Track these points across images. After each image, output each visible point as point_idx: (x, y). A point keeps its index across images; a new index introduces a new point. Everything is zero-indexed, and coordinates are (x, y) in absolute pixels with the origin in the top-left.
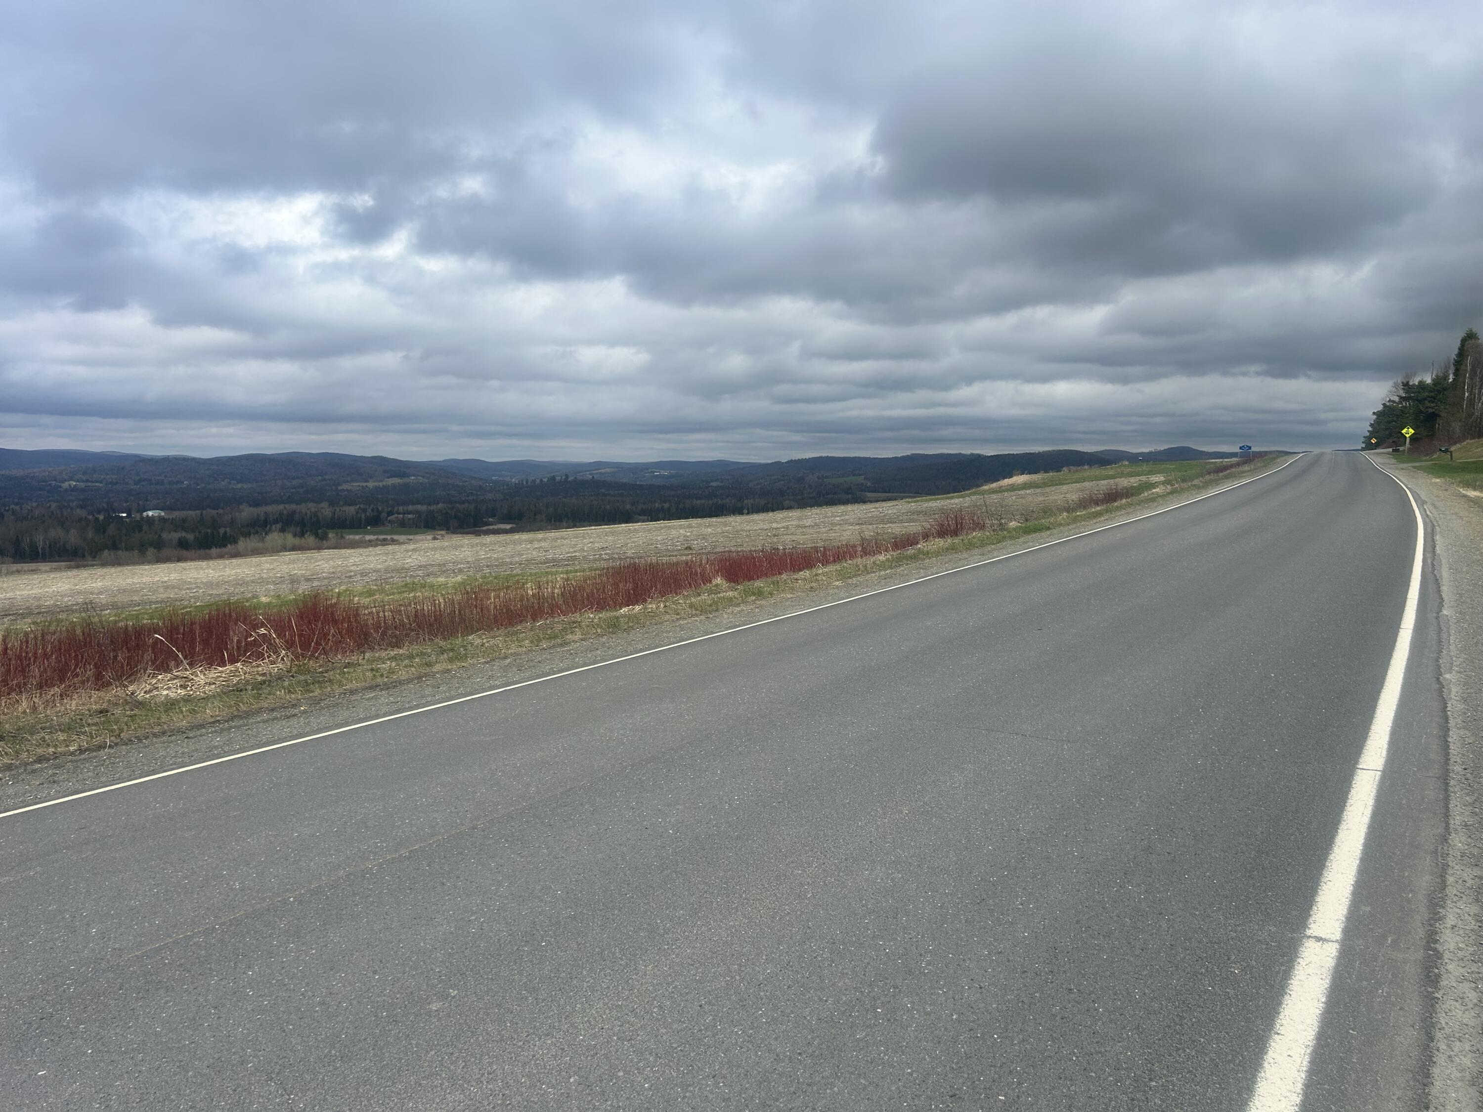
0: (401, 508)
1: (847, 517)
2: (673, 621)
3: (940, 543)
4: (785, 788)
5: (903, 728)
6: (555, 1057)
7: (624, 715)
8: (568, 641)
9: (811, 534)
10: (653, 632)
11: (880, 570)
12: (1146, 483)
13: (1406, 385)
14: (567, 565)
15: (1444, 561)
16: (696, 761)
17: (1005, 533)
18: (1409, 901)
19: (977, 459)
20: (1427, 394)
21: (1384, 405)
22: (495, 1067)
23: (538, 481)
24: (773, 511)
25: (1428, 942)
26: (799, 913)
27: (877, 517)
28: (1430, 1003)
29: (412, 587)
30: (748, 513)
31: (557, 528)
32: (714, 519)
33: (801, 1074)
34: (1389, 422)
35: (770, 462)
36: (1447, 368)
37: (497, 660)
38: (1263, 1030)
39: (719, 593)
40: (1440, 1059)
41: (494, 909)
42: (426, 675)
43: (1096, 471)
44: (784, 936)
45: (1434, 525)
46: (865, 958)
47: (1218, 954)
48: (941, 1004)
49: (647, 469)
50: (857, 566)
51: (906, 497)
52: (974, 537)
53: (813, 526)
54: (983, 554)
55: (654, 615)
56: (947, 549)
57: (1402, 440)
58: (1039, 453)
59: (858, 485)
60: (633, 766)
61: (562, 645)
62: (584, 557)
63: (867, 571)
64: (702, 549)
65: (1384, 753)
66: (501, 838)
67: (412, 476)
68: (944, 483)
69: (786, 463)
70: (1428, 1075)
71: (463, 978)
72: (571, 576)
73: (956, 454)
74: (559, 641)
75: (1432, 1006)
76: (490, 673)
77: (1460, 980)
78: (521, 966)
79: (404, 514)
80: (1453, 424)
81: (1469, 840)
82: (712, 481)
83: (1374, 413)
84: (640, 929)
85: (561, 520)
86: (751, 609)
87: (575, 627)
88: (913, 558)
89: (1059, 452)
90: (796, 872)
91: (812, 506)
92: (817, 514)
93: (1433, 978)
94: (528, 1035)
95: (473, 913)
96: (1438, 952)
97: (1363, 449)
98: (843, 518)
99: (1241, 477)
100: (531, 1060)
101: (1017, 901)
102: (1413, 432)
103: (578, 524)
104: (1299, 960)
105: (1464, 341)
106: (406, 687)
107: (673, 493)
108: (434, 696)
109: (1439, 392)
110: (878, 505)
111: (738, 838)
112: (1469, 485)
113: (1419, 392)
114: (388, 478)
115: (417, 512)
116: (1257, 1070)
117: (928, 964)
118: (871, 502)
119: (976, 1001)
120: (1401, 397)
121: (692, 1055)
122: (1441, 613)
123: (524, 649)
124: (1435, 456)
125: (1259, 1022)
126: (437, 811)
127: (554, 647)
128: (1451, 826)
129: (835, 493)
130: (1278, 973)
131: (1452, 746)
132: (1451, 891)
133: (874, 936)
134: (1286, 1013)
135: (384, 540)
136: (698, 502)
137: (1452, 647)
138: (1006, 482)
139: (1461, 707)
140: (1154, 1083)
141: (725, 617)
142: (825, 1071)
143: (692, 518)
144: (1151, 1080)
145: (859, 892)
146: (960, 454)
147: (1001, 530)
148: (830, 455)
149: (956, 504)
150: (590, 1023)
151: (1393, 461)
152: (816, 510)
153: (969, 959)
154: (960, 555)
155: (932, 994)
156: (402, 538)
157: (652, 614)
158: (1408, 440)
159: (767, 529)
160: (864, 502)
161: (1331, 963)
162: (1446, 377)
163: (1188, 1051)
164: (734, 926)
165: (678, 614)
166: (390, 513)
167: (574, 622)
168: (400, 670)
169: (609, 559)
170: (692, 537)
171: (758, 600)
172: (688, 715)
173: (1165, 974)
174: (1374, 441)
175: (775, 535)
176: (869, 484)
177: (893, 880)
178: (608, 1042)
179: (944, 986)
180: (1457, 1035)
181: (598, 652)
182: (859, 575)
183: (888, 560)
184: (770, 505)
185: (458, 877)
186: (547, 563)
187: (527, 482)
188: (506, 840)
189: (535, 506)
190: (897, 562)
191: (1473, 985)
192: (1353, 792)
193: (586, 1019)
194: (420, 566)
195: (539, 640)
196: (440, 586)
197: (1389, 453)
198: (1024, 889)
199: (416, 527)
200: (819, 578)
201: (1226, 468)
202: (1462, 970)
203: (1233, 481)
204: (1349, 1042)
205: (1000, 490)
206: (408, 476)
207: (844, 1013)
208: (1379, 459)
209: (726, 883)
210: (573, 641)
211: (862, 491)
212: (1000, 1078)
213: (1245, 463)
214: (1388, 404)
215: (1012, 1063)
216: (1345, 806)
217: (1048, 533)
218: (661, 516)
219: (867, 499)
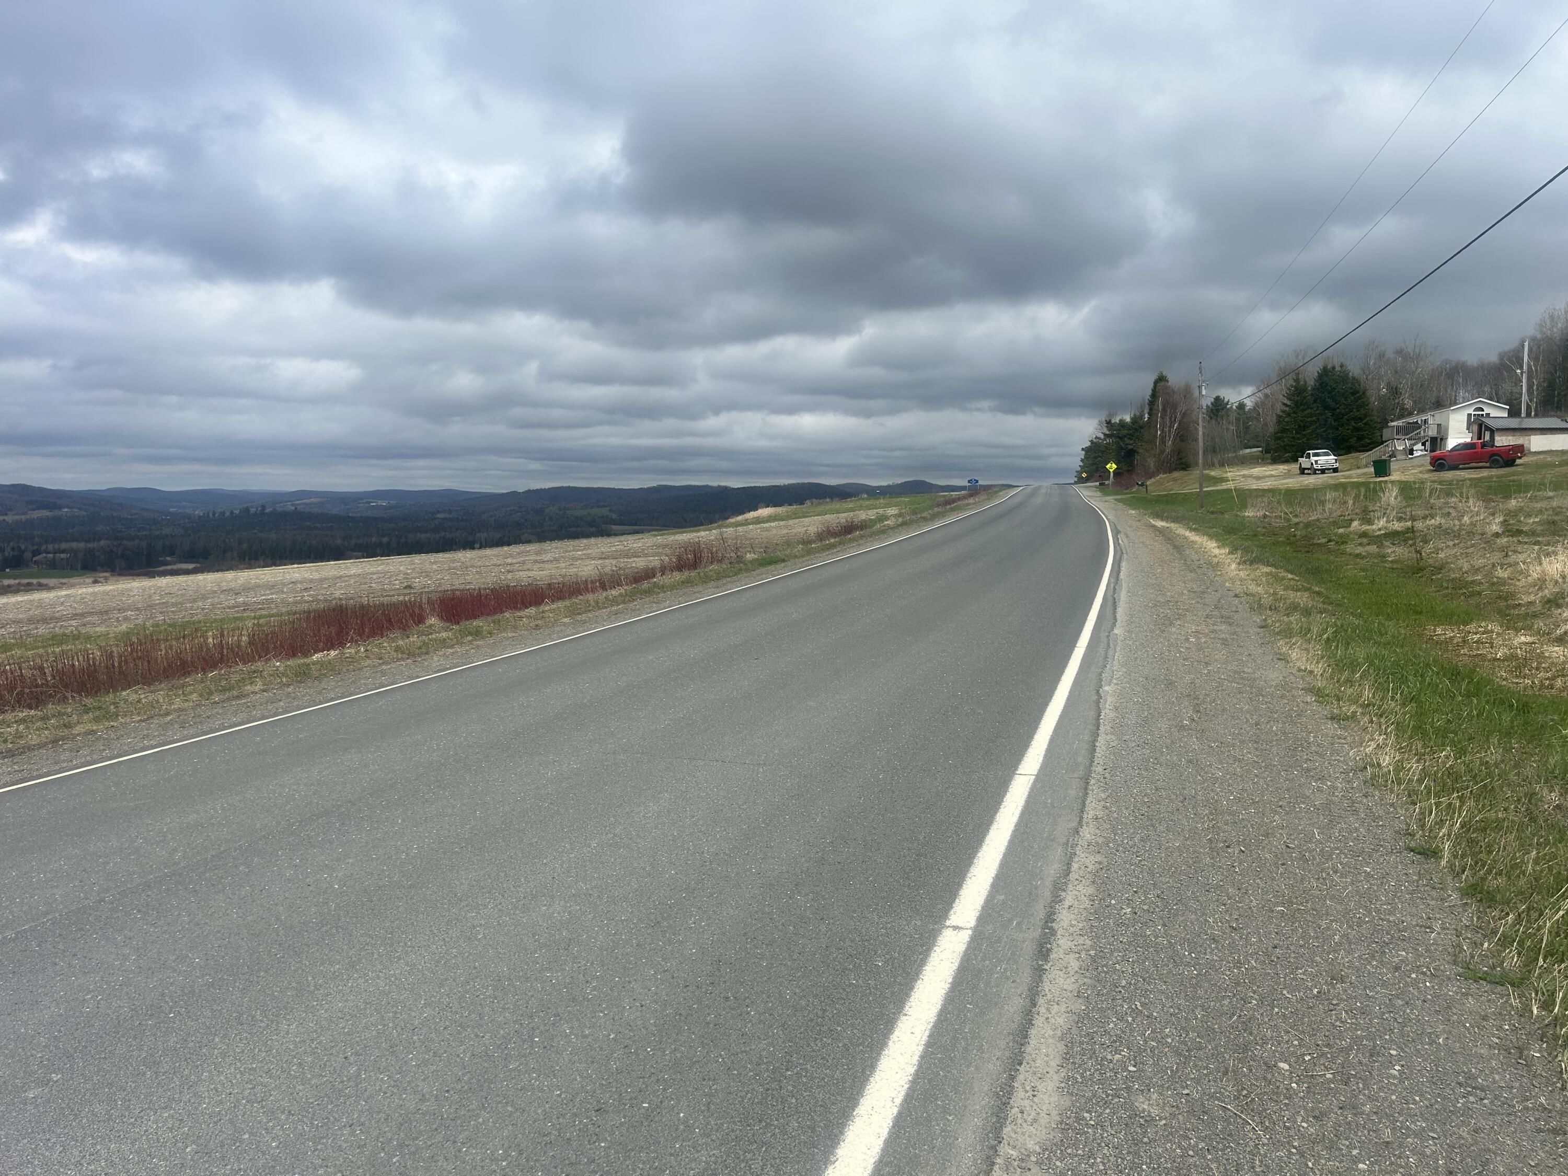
0: (50, 547)
1: (589, 551)
2: (374, 666)
3: (677, 576)
4: (471, 833)
5: (606, 763)
6: (171, 1129)
7: (299, 769)
8: (246, 692)
9: (549, 570)
10: (349, 678)
11: (612, 606)
12: (883, 516)
13: (1108, 423)
14: (261, 609)
15: (1124, 585)
16: (375, 812)
17: (742, 565)
18: (1036, 888)
19: (724, 492)
20: (1126, 431)
21: (1092, 441)
22: (99, 1147)
23: (228, 514)
24: (509, 545)
25: (1046, 922)
26: (466, 955)
27: (621, 551)
28: (1039, 973)
29: (60, 639)
30: (480, 548)
31: (250, 567)
32: (440, 555)
33: (446, 1111)
34: (1096, 458)
35: (505, 491)
36: (1142, 408)
37: (156, 718)
38: (894, 1013)
39: (431, 634)
40: (1039, 1021)
41: (116, 985)
42: (63, 738)
43: (837, 505)
44: (446, 979)
45: (1122, 553)
46: (529, 991)
47: (866, 951)
48: (600, 1026)
49: (362, 499)
50: (588, 601)
51: (653, 530)
52: (710, 571)
53: (551, 561)
54: (718, 587)
55: (353, 660)
56: (683, 582)
57: (1107, 474)
58: (784, 486)
59: (603, 517)
60: (301, 821)
61: (238, 697)
62: (282, 600)
63: (598, 606)
64: (424, 588)
65: (1041, 759)
66: (133, 910)
67: (64, 508)
68: (692, 516)
69: (523, 493)
70: (1026, 1036)
71: (69, 1061)
72: (261, 621)
73: (703, 486)
74: (235, 693)
75: (1040, 976)
76: (146, 732)
77: (1067, 952)
78: (142, 1040)
79: (55, 553)
80: (1149, 460)
81: (1097, 831)
82: (439, 512)
83: (1083, 449)
84: (288, 988)
85: (256, 559)
86: (467, 651)
87: (255, 677)
88: (648, 592)
89: (803, 486)
90: (469, 915)
91: (552, 539)
92: (557, 548)
93: (1045, 952)
94: (142, 1111)
95: (89, 992)
96: (1053, 930)
97: (1076, 483)
98: (585, 552)
99: (965, 510)
100: (142, 1136)
101: (691, 920)
102: (1116, 467)
103: (278, 562)
104: (935, 948)
105: (1156, 383)
106: (36, 753)
107: (393, 525)
108: (71, 761)
109: (1136, 430)
110: (622, 538)
111: (410, 887)
112: (1159, 516)
113: (1120, 430)
114: (34, 510)
115: (71, 550)
116: (882, 1049)
117: (594, 989)
118: (616, 535)
119: (635, 1019)
120: (1105, 435)
121: (330, 1107)
122: (1112, 633)
123: (191, 704)
124: (1134, 490)
125: (892, 1006)
126: (57, 887)
127: (228, 699)
128: (1085, 820)
129: (578, 527)
130: (916, 961)
131: (1098, 749)
132: (1073, 876)
133: (542, 969)
134: (916, 996)
135: (29, 584)
136: (423, 536)
137: (1115, 663)
138: (752, 515)
139: (1112, 715)
140: (789, 1073)
141: (436, 659)
142: (472, 1104)
143: (416, 553)
144: (787, 1070)
145: (533, 928)
146: (707, 486)
147: (738, 562)
148: (572, 485)
149: (702, 537)
150: (216, 1090)
151: (1099, 494)
152: (556, 544)
153: (635, 980)
154: (696, 589)
155: (593, 1017)
156: (52, 582)
157: (350, 660)
158: (1112, 475)
159: (499, 565)
160: (609, 534)
161: (962, 947)
162: (1142, 416)
163: (825, 1040)
164: (394, 975)
165: (381, 659)
166: (36, 553)
167: (255, 672)
168: (30, 734)
169: (313, 601)
170: (414, 575)
171: (476, 640)
172: (373, 765)
173: (816, 973)
174: (1084, 475)
175: (509, 572)
176: (614, 516)
177: (570, 913)
178: (235, 1107)
179: (605, 1008)
180: (1056, 999)
181: (282, 703)
182: (590, 611)
183: (621, 595)
184: (506, 539)
185: (75, 955)
186: (236, 607)
187: (214, 514)
188: (139, 911)
189: (224, 541)
190: (630, 597)
191: (1077, 955)
192: (1008, 795)
193: (213, 1087)
194: (76, 615)
195: (210, 693)
196: (99, 636)
197: (1096, 487)
198: (700, 908)
199: (72, 568)
200: (547, 614)
201: (954, 501)
202: (1070, 944)
203: (958, 514)
204: (964, 1015)
205: (746, 523)
206: (60, 508)
207: (499, 1047)
208: (1088, 494)
209: (391, 933)
210: (252, 693)
211: (607, 524)
212: (647, 1086)
213: (971, 496)
214: (1095, 440)
215: (661, 1072)
216: (1000, 808)
217: (783, 565)
218: (378, 551)
219: (613, 532)
